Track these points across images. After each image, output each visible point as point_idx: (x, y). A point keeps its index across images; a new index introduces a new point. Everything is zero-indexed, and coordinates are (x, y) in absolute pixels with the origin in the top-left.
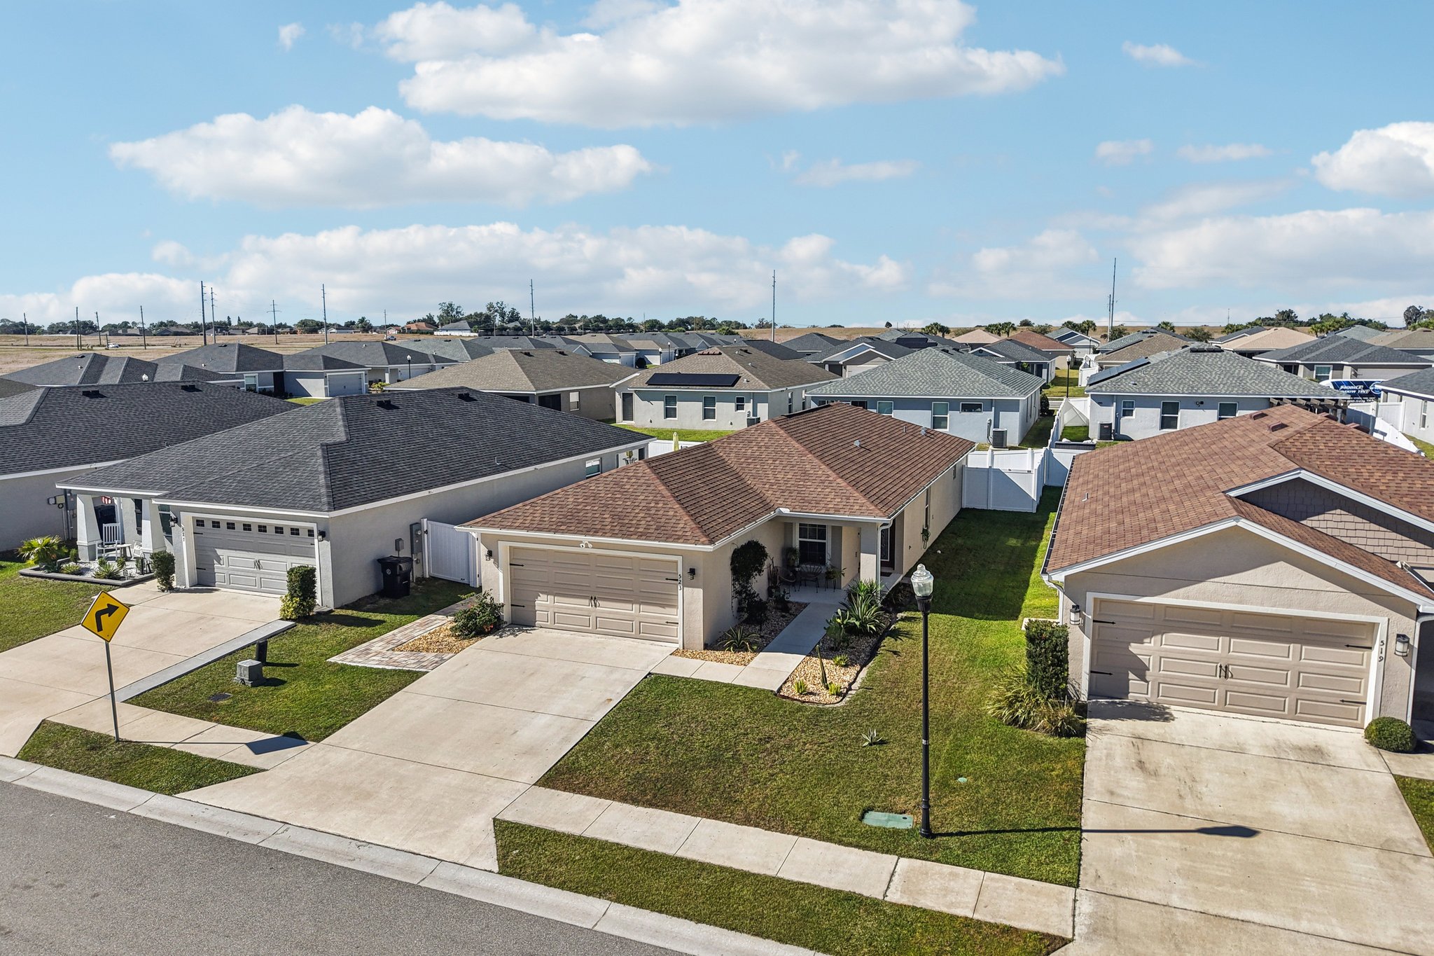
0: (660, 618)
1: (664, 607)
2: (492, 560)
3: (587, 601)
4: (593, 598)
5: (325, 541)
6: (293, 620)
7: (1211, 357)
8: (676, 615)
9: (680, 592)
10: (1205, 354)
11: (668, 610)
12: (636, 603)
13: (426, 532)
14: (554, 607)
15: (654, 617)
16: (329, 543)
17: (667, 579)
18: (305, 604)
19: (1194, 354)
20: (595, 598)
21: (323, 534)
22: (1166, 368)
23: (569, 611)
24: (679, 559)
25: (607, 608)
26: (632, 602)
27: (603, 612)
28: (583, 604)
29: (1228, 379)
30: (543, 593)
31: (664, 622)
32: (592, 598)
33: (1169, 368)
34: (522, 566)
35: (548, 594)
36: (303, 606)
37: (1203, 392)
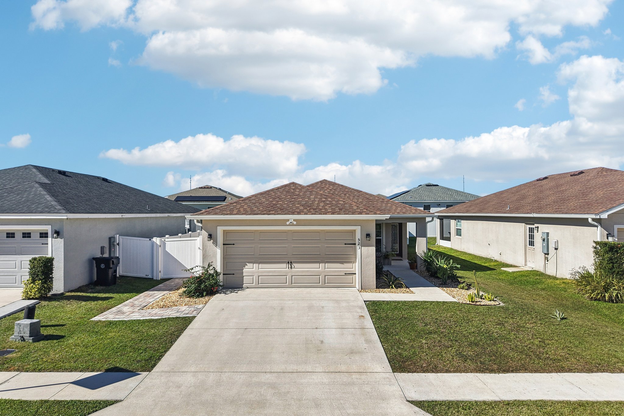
0: (341, 271)
1: (343, 264)
2: (212, 241)
3: (284, 265)
4: (290, 262)
5: (59, 239)
6: (36, 299)
7: (435, 188)
8: (356, 267)
9: (359, 251)
10: (433, 187)
11: (346, 265)
12: (322, 262)
13: (118, 244)
14: (258, 272)
15: (335, 272)
16: (63, 240)
17: (345, 244)
18: (46, 286)
19: (428, 187)
20: (291, 262)
21: (58, 233)
22: (420, 192)
23: (271, 274)
24: (358, 229)
25: (300, 268)
26: (319, 262)
27: (298, 272)
28: (282, 268)
29: (447, 195)
30: (249, 262)
31: (343, 274)
32: (288, 262)
33: (421, 192)
34: (234, 244)
35: (254, 263)
36: (44, 287)
37: (440, 200)
